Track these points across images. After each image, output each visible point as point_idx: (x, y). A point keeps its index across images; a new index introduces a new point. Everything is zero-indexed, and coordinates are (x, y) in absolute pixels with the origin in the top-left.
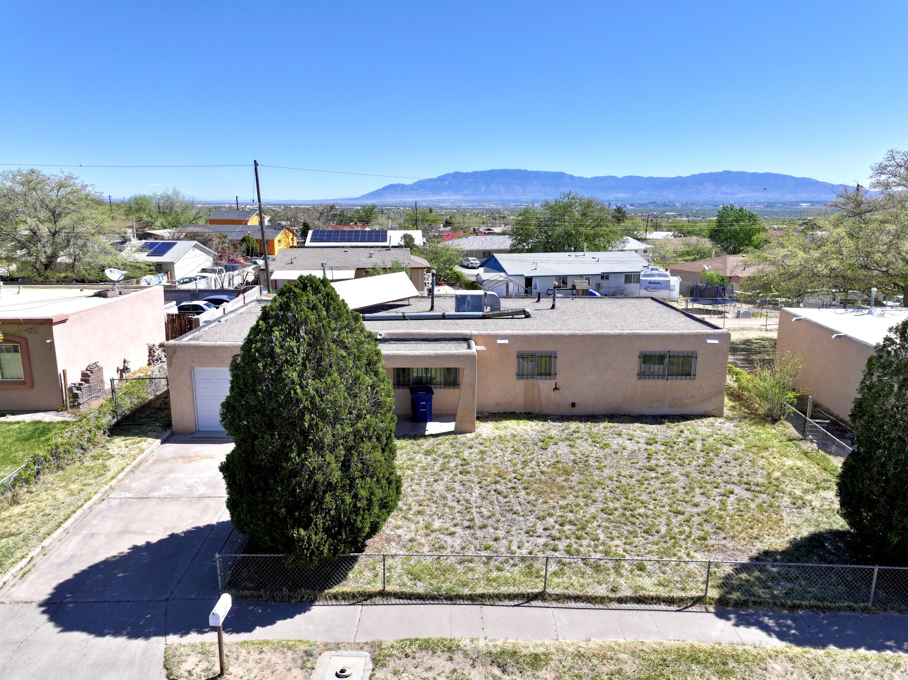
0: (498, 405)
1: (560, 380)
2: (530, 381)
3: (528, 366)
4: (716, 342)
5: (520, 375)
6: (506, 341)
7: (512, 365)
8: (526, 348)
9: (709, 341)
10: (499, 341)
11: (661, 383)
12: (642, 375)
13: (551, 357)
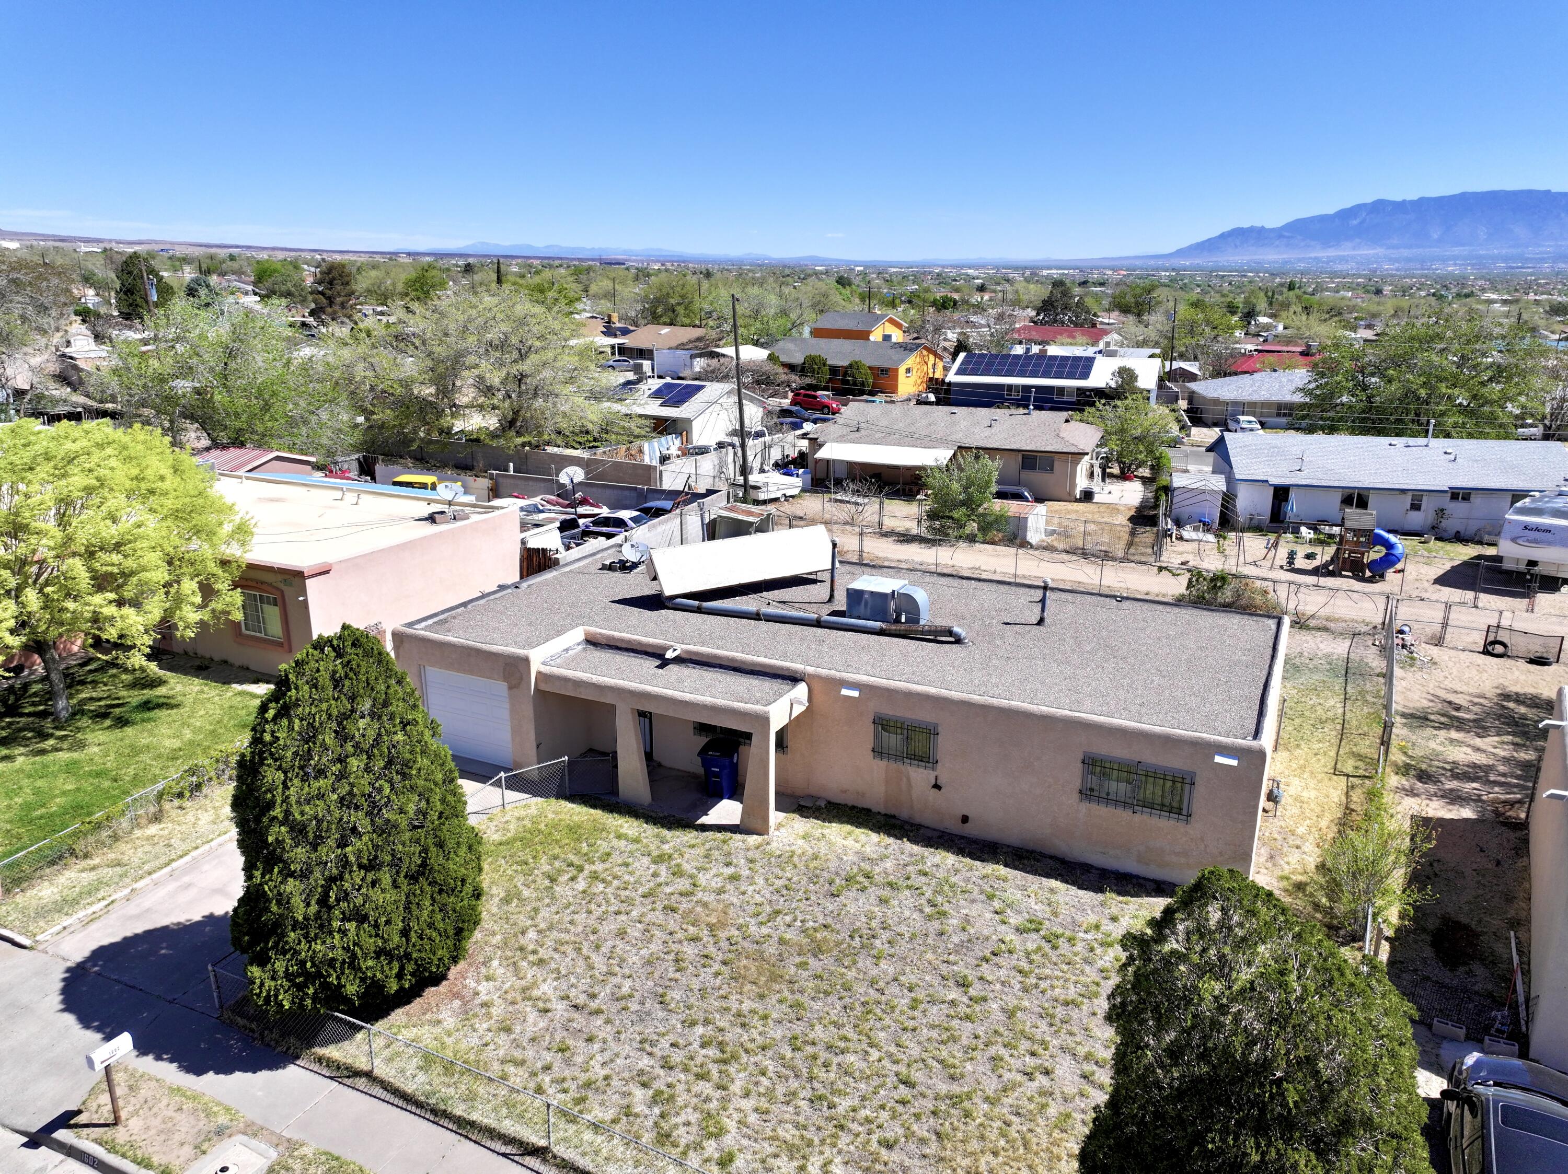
0: (845, 792)
1: (944, 772)
2: (893, 765)
3: (893, 740)
4: (1234, 763)
5: (878, 752)
6: (855, 694)
7: (866, 734)
8: (889, 711)
9: (1218, 759)
10: (845, 692)
11: (1124, 815)
12: (1087, 794)
13: (931, 732)
